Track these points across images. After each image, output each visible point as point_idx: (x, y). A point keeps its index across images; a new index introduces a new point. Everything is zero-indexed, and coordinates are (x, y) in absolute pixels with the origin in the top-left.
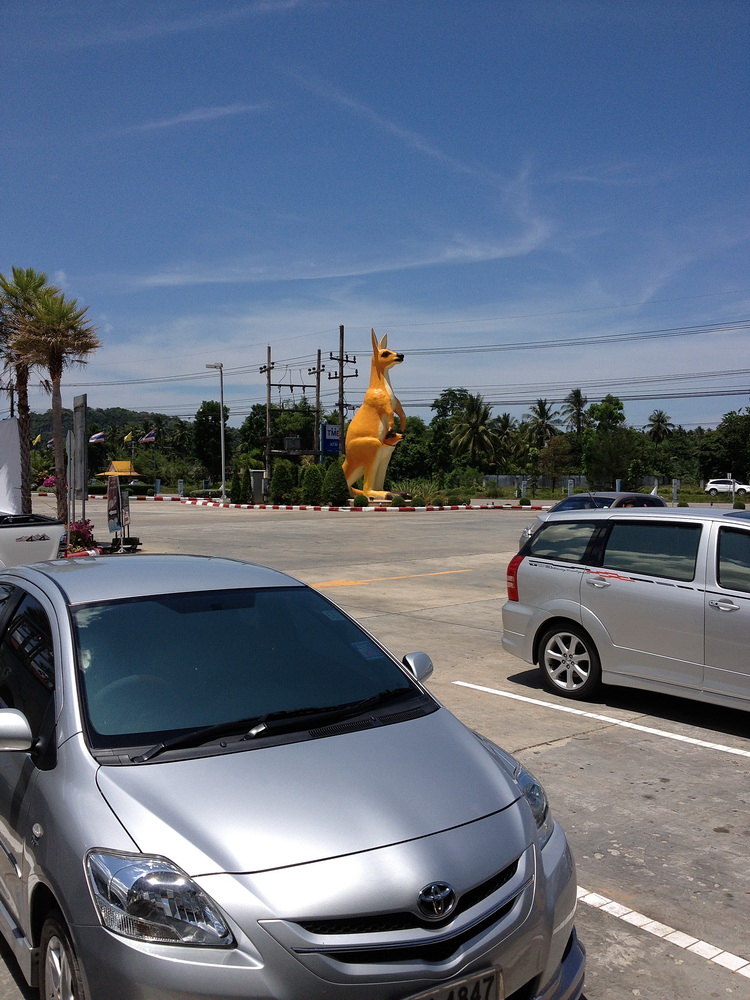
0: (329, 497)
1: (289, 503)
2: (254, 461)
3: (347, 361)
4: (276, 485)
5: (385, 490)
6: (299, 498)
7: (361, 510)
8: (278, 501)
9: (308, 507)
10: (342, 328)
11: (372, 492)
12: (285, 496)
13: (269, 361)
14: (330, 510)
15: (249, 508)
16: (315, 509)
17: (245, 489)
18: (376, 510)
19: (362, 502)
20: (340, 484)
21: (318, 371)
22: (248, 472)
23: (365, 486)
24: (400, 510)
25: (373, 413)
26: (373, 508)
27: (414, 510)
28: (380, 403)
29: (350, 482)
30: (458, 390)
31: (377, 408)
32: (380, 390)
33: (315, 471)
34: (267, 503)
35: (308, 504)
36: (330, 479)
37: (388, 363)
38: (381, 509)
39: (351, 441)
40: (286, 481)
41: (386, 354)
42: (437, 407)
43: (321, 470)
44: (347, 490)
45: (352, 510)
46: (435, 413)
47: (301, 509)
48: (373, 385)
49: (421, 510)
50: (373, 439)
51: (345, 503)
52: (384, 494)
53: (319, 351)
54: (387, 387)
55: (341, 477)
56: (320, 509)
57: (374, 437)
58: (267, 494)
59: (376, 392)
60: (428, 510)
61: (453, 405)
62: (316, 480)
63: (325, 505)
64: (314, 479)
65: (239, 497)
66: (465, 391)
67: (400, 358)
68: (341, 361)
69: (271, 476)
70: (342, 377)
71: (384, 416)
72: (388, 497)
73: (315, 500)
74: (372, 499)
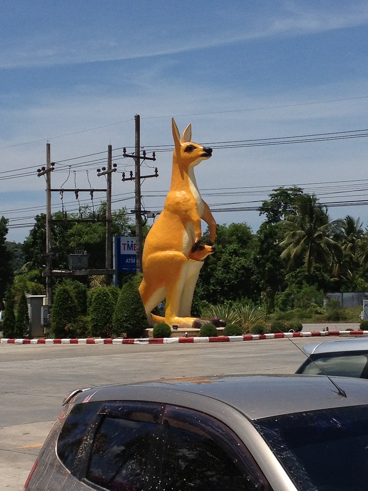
0: (122, 326)
1: (73, 335)
2: (31, 285)
3: (145, 158)
4: (57, 314)
5: (193, 315)
6: (86, 329)
7: (162, 342)
8: (60, 334)
9: (97, 340)
10: (138, 118)
11: (176, 319)
12: (69, 326)
13: (48, 160)
14: (124, 343)
15: (24, 343)
16: (105, 342)
17: (21, 320)
18: (181, 341)
19: (163, 332)
20: (136, 310)
21: (109, 172)
22: (24, 298)
23: (168, 311)
24: (211, 341)
25: (176, 222)
26: (177, 339)
27: (228, 340)
28: (183, 208)
29: (148, 307)
30: (291, 190)
31: (180, 214)
32: (183, 192)
33: (106, 295)
34: (47, 336)
35: (97, 336)
36: (123, 304)
37: (193, 159)
38: (187, 340)
39: (149, 256)
40: (70, 308)
41: (190, 149)
42: (267, 210)
43: (113, 293)
44: (145, 318)
45: (151, 342)
46: (264, 218)
47: (88, 342)
48: (174, 187)
49: (238, 340)
50: (176, 253)
51: (141, 334)
52: (191, 320)
53: (110, 147)
54: (192, 188)
55: (138, 302)
56: (111, 342)
57: (177, 250)
58: (47, 325)
59: (179, 195)
60: (245, 339)
61: (285, 207)
62: (107, 305)
63: (118, 336)
64: (104, 304)
65: (13, 330)
66: (300, 190)
67: (208, 153)
68: (137, 158)
69: (52, 303)
70: (138, 178)
71: (189, 224)
72: (196, 325)
73: (105, 330)
74: (176, 327)
